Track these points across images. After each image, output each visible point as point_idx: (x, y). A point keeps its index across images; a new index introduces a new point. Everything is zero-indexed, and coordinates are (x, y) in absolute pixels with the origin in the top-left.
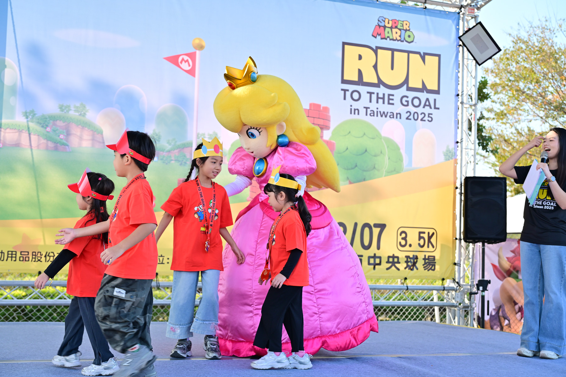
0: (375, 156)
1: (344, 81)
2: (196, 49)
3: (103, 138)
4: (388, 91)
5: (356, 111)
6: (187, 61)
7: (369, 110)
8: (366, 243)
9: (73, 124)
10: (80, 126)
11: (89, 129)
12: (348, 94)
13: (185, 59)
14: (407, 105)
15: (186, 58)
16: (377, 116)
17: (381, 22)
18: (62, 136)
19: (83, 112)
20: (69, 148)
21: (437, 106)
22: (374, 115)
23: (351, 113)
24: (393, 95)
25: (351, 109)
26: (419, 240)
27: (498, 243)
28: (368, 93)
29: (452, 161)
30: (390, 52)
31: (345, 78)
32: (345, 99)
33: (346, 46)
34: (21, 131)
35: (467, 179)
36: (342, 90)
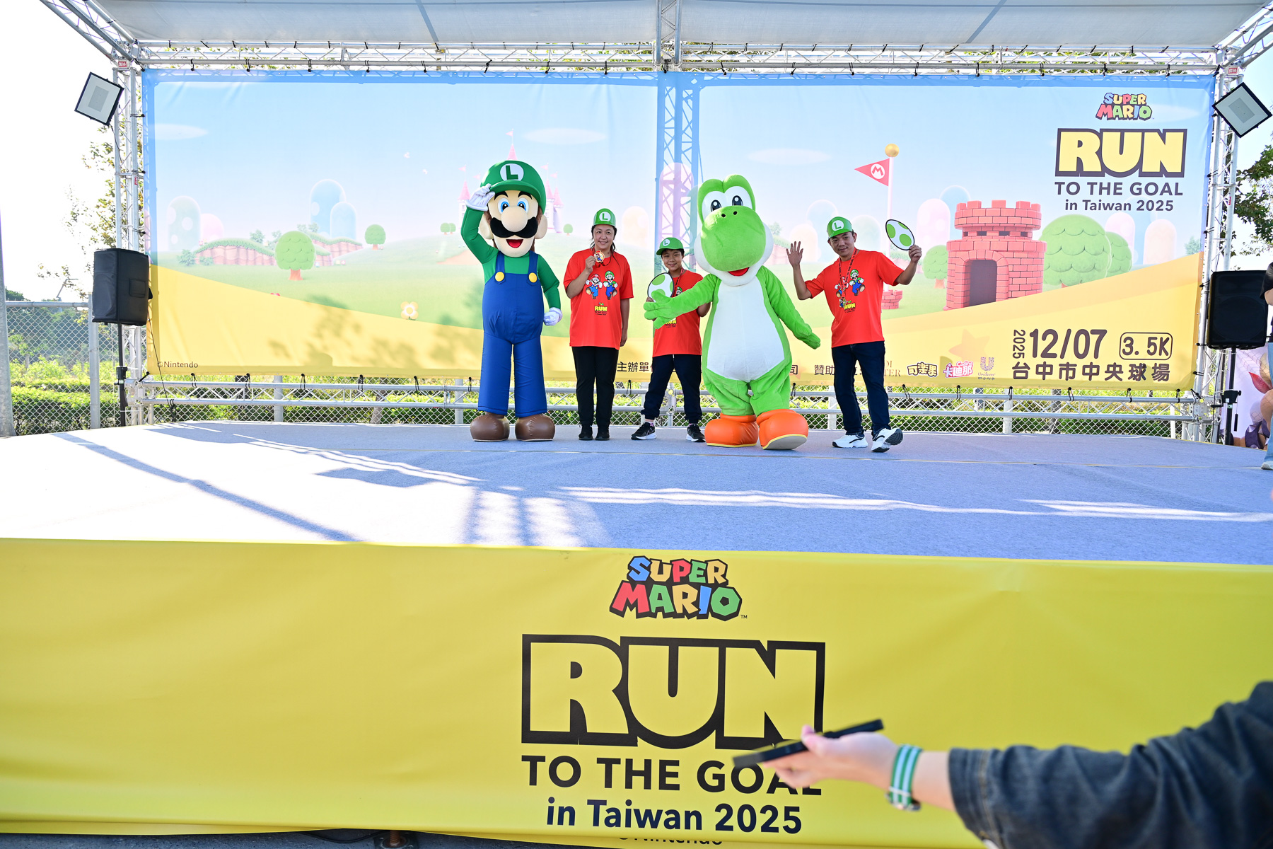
0: (1095, 255)
2: (889, 156)
4: (1113, 180)
5: (1074, 206)
6: (880, 170)
7: (1089, 203)
8: (1081, 351)
13: (878, 168)
14: (1140, 193)
15: (878, 166)
16: (1100, 209)
17: (1108, 100)
21: (1179, 192)
22: (1095, 209)
23: (1067, 209)
24: (1121, 184)
25: (1067, 204)
26: (1149, 347)
27: (1255, 348)
28: (1088, 183)
29: (1197, 255)
30: (1118, 134)
31: (1060, 170)
32: (1059, 193)
33: (1062, 133)
35: (1216, 274)
36: (1056, 183)
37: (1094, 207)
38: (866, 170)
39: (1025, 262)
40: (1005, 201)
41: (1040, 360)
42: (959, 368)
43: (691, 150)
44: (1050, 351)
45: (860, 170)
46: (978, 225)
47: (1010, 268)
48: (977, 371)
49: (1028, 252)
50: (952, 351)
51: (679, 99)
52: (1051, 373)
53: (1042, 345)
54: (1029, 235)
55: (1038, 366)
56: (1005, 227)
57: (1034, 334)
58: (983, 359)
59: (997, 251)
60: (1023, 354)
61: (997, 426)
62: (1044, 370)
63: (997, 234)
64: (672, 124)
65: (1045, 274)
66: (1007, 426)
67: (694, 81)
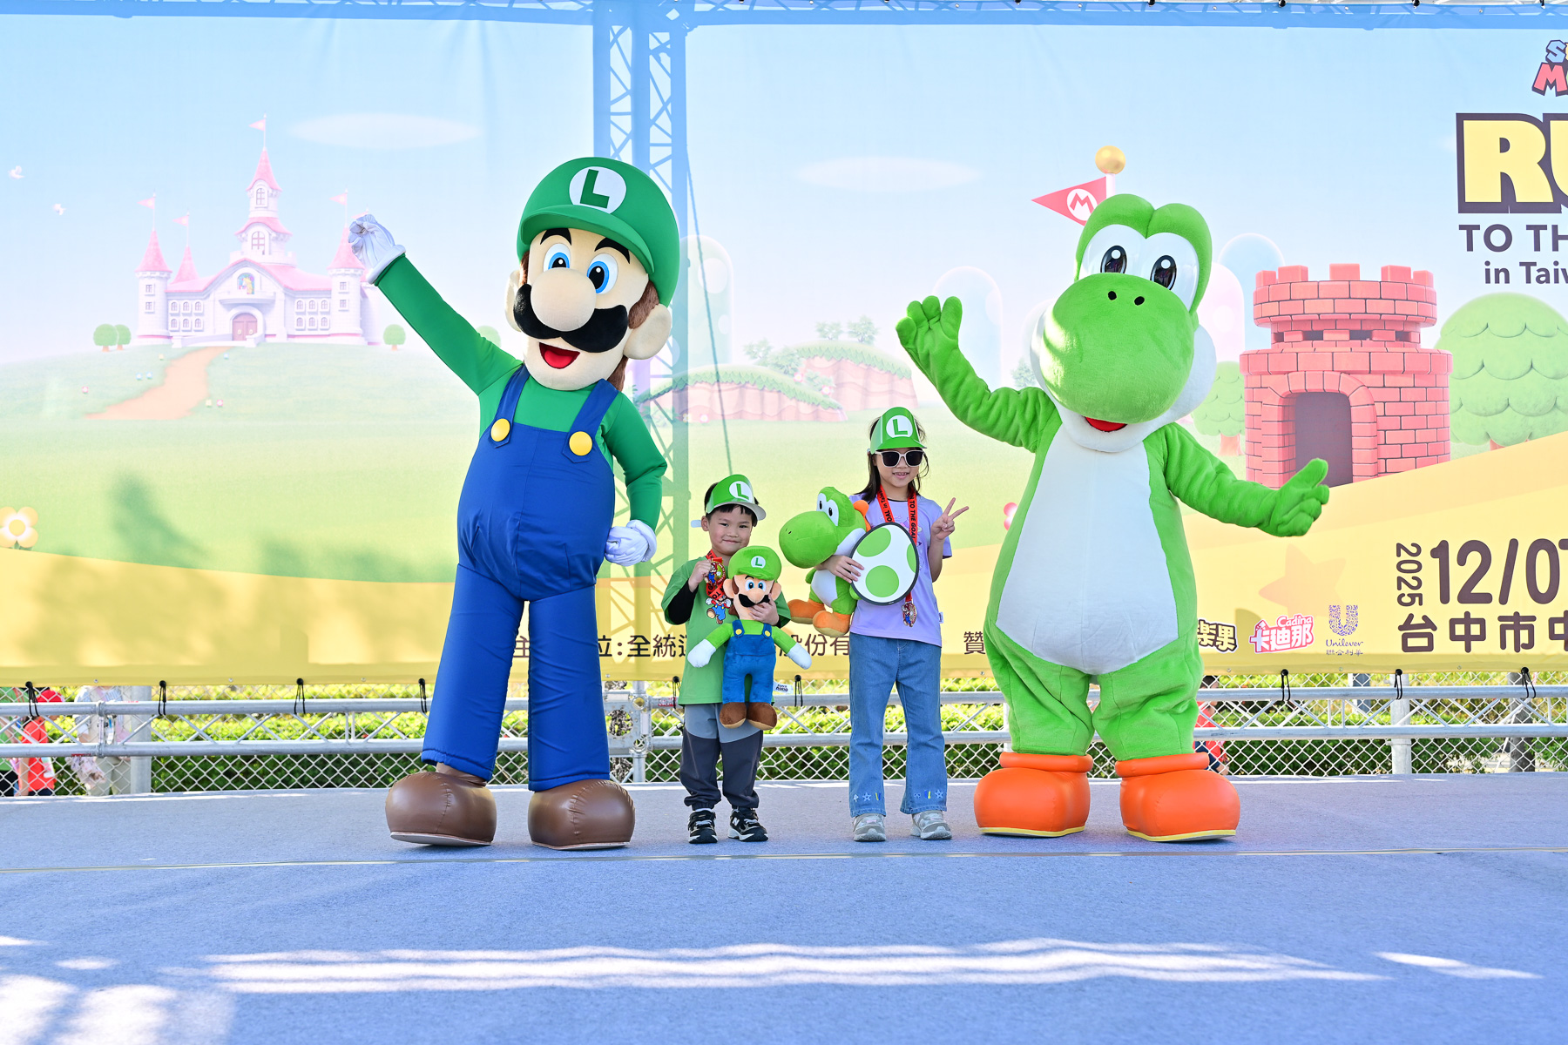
0: (1555, 378)
1: (1465, 207)
2: (1106, 172)
3: (912, 386)
5: (1502, 275)
6: (1087, 200)
7: (1533, 269)
8: (1543, 586)
9: (849, 361)
10: (861, 365)
11: (882, 370)
12: (1478, 236)
13: (1082, 199)
15: (1083, 194)
16: (1557, 281)
17: (1555, 55)
18: (826, 390)
19: (866, 335)
20: (842, 413)
22: (1548, 281)
23: (1488, 281)
25: (1488, 271)
28: (1529, 227)
31: (1467, 201)
32: (1470, 248)
33: (1466, 123)
34: (743, 386)
36: (1462, 227)
37: (1544, 277)
38: (1057, 202)
39: (1408, 395)
40: (1355, 269)
41: (1457, 609)
42: (1284, 629)
43: (670, 161)
44: (1474, 591)
45: (1046, 201)
46: (1303, 317)
47: (1379, 408)
48: (1323, 638)
49: (1415, 374)
50: (1266, 593)
51: (641, 52)
52: (1482, 637)
53: (1459, 576)
54: (1414, 337)
55: (1453, 622)
56: (1361, 320)
57: (1441, 551)
58: (1334, 610)
59: (1345, 372)
60: (1420, 596)
61: (1380, 758)
62: (1467, 632)
63: (1346, 336)
64: (626, 105)
65: (1454, 420)
66: (1400, 756)
67: (673, 15)
